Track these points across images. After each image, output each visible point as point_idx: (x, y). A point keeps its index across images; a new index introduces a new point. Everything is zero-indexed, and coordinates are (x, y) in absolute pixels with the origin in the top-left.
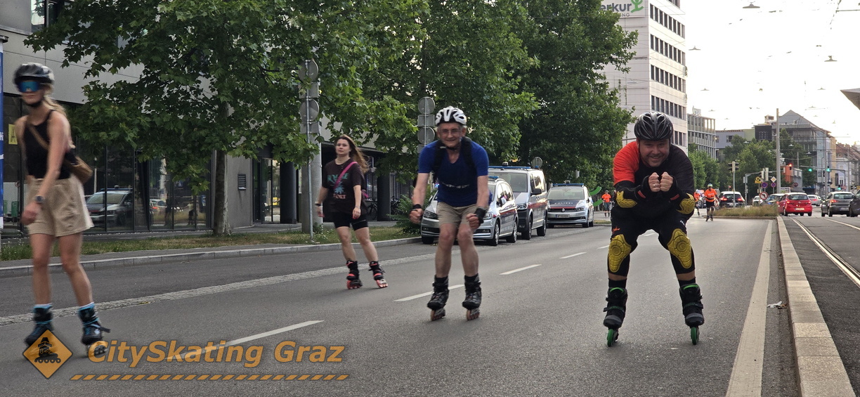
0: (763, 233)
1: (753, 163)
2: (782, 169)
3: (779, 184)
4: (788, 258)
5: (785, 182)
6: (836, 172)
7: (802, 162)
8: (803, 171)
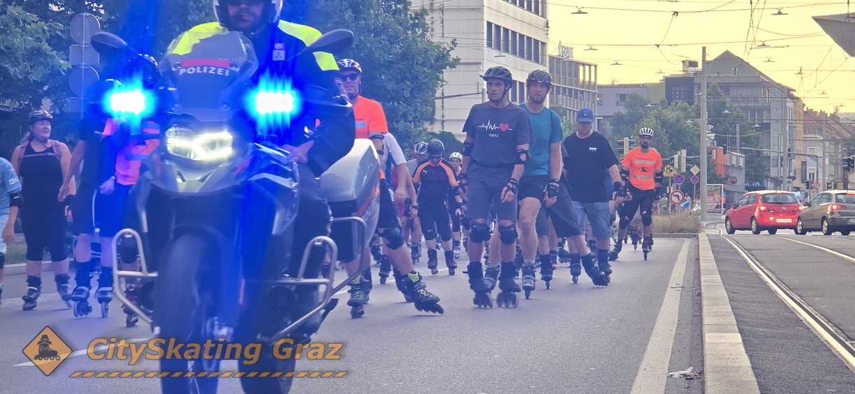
3: (704, 178)
6: (803, 159)
7: (746, 141)
8: (746, 157)
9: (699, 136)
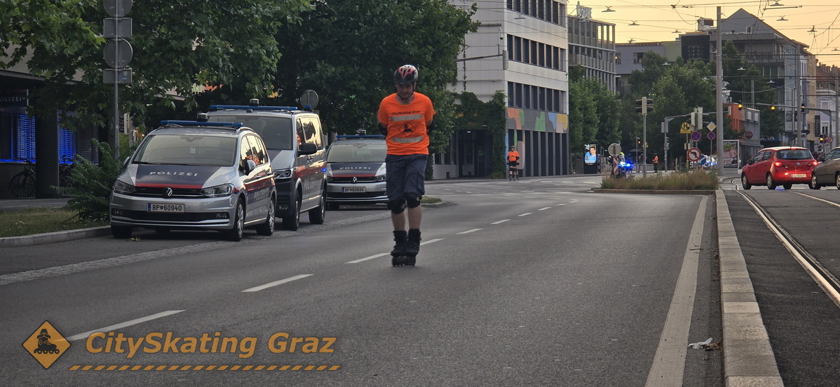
1: (677, 99)
2: (725, 109)
3: (721, 134)
5: (730, 131)
6: (816, 113)
7: (760, 97)
8: (761, 113)
9: (715, 93)
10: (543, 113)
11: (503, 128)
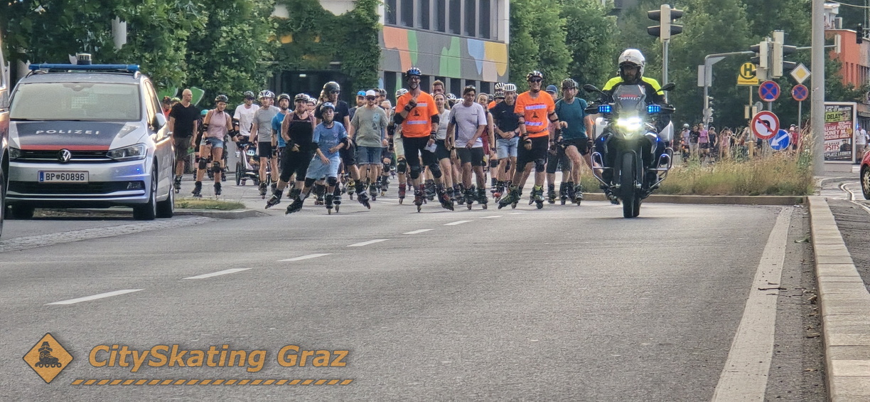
0: (757, 242)
1: (730, 19)
2: (829, 41)
3: (819, 90)
4: (837, 303)
5: (838, 85)
10: (455, 40)
11: (373, 69)
